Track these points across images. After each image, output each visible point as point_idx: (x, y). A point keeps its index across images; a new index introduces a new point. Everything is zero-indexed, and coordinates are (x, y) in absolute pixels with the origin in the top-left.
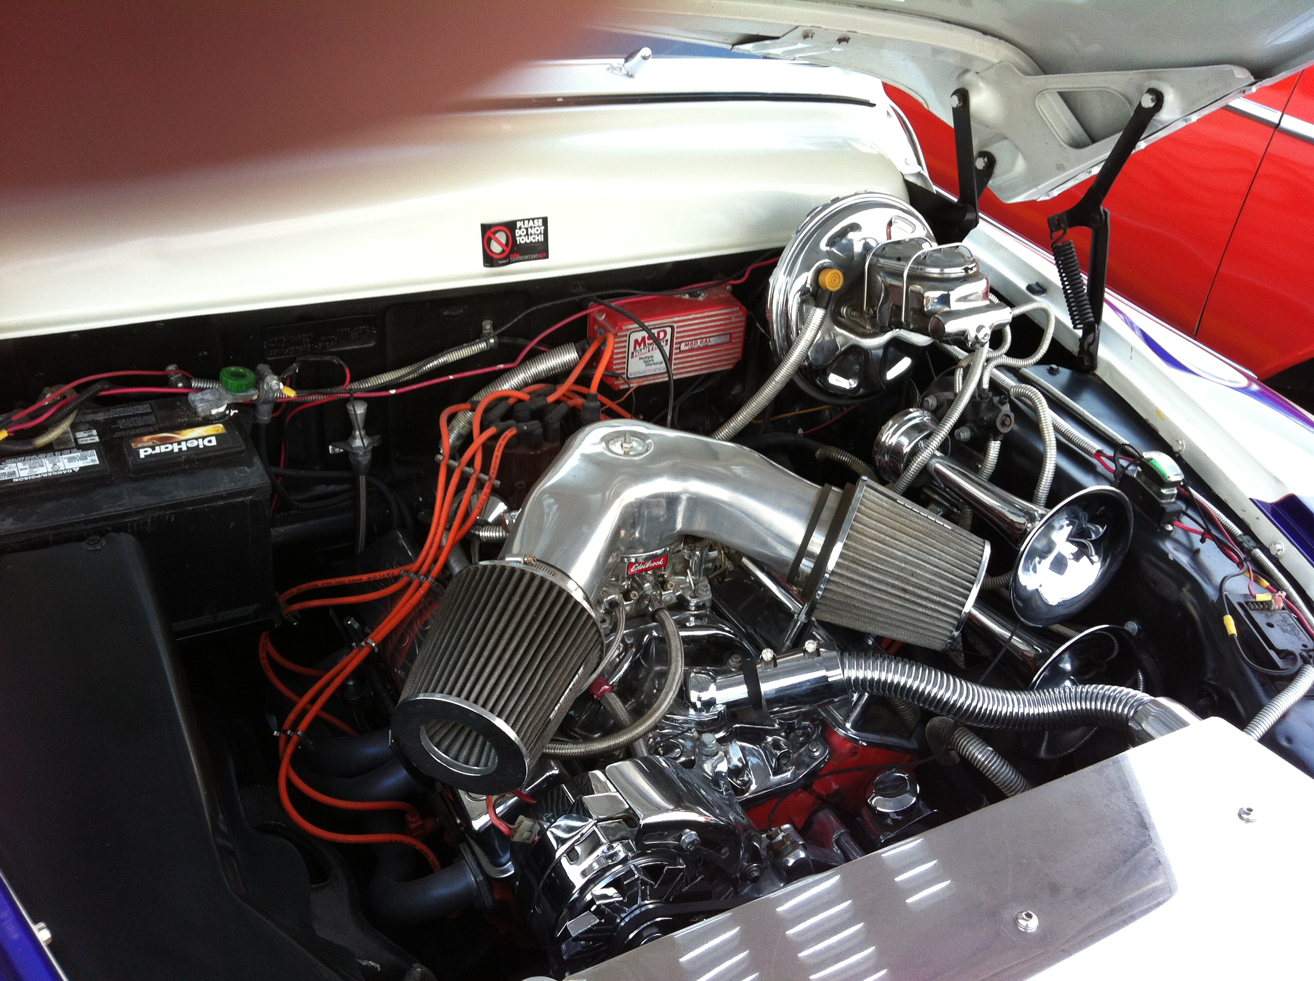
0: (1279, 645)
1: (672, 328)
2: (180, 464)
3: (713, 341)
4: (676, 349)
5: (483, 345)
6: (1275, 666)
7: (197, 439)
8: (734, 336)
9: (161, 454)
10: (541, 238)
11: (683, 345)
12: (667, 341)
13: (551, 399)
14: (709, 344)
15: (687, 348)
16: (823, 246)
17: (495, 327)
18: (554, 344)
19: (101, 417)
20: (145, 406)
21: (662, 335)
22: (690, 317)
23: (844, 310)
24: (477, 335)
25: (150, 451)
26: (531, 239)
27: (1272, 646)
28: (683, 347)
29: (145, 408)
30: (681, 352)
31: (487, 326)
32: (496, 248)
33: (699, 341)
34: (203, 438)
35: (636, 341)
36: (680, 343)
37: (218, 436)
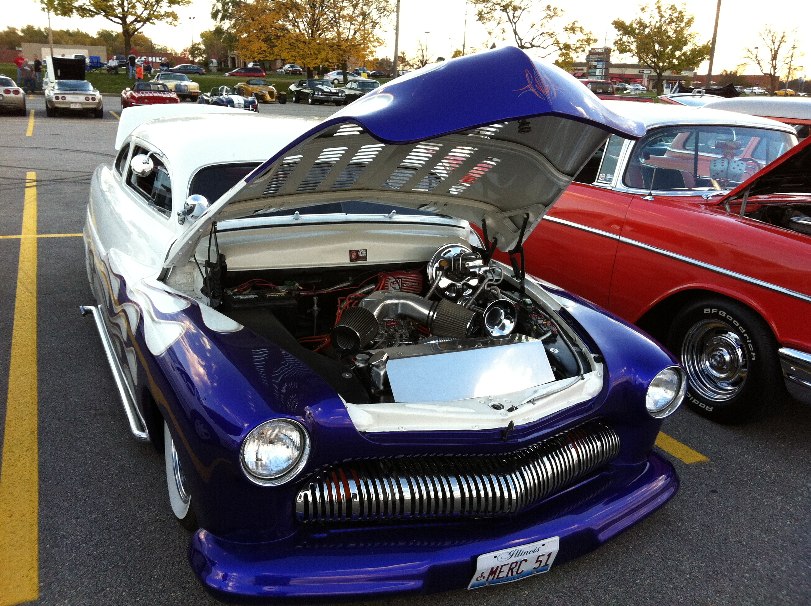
1: (401, 279)
2: (277, 298)
3: (413, 284)
5: (349, 283)
7: (280, 294)
8: (419, 284)
9: (272, 297)
10: (365, 255)
12: (400, 283)
16: (442, 255)
17: (352, 279)
18: (368, 284)
21: (399, 281)
22: (406, 276)
23: (449, 274)
24: (347, 280)
25: (270, 296)
26: (362, 255)
30: (404, 287)
31: (350, 278)
32: (353, 257)
33: (409, 284)
34: (282, 294)
35: (391, 282)
36: (404, 284)
37: (285, 294)
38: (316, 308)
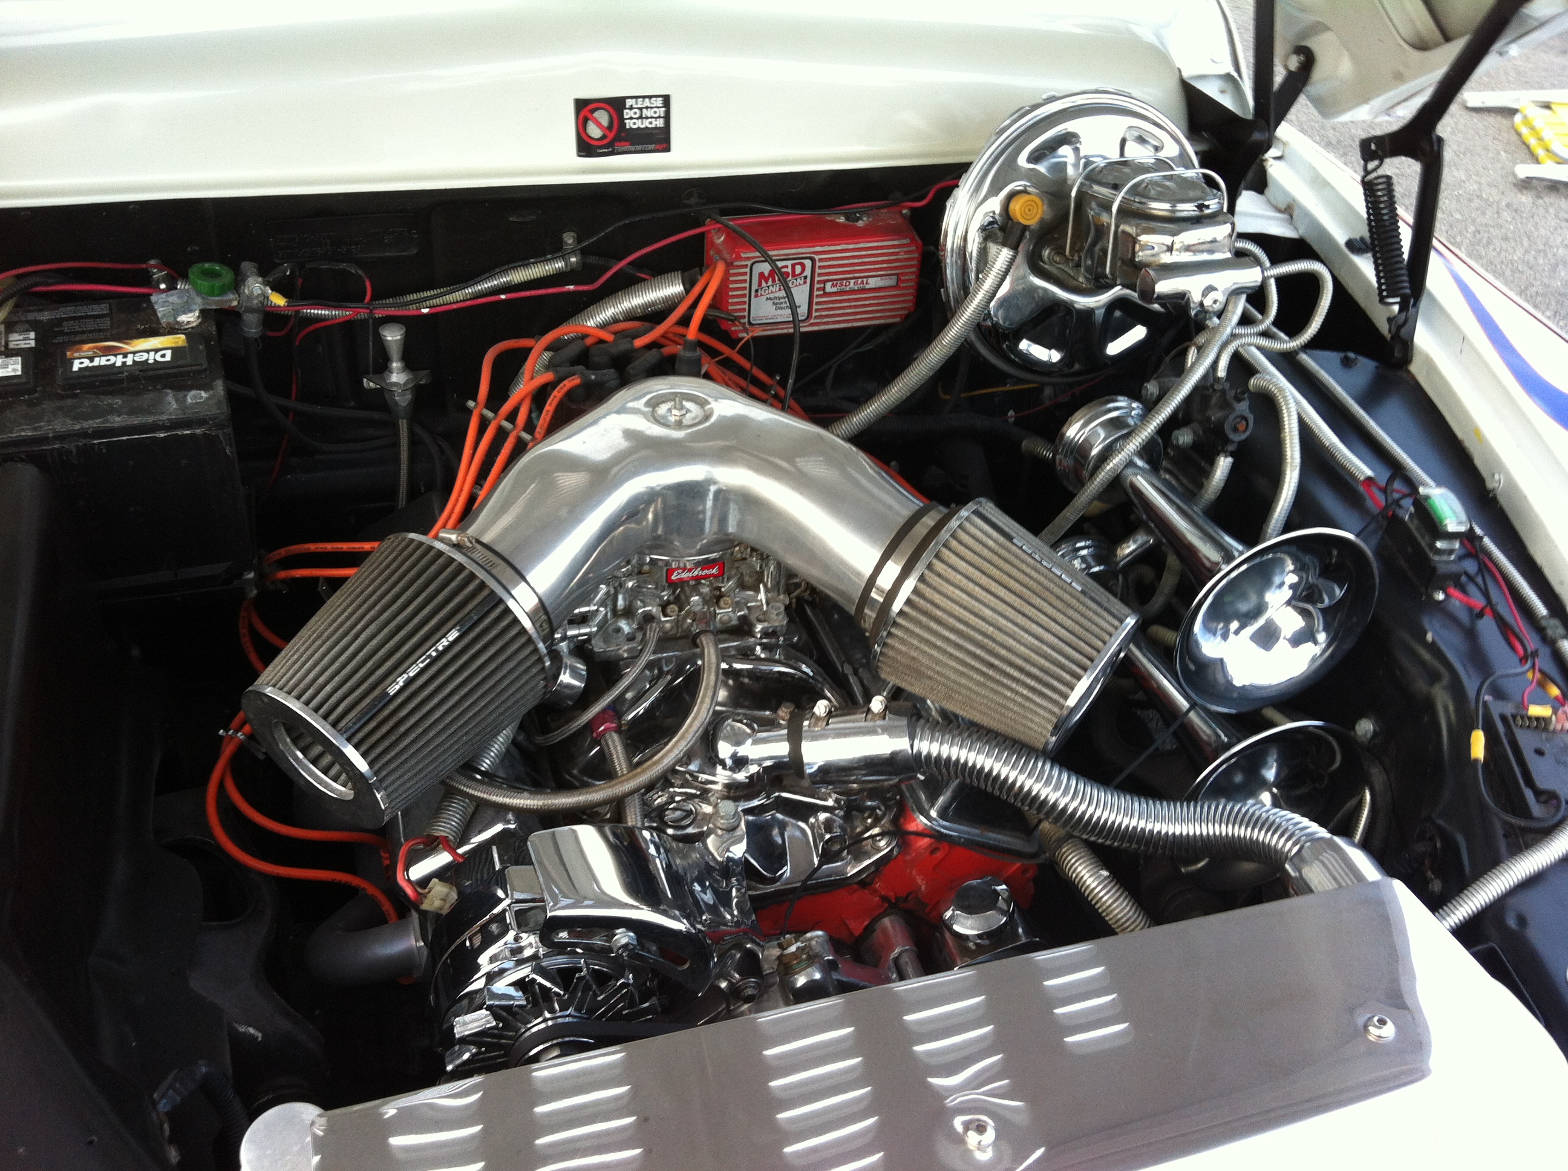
0: (1542, 784)
1: (813, 260)
2: (122, 381)
3: (873, 283)
4: (818, 289)
5: (559, 265)
6: (1525, 813)
7: (148, 351)
8: (902, 278)
9: (99, 367)
10: (659, 125)
11: (829, 285)
12: (805, 277)
13: (639, 343)
14: (867, 287)
15: (835, 290)
16: (1022, 160)
17: (579, 240)
18: (656, 270)
19: (45, 316)
20: (103, 306)
21: (798, 269)
22: (838, 248)
23: (1046, 253)
24: (556, 249)
25: (87, 363)
27: (1530, 782)
28: (829, 288)
29: (102, 309)
30: (826, 294)
31: (569, 239)
32: (595, 131)
33: (852, 282)
34: (156, 351)
35: (761, 275)
36: (825, 282)
37: (175, 351)
38: (397, 376)
